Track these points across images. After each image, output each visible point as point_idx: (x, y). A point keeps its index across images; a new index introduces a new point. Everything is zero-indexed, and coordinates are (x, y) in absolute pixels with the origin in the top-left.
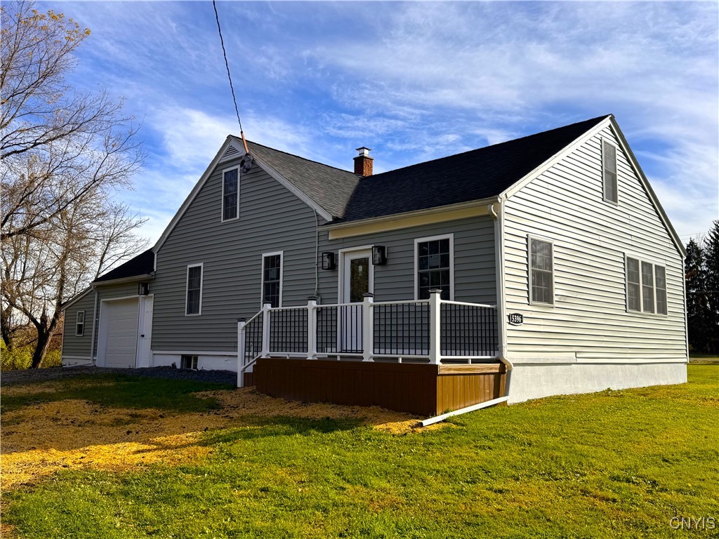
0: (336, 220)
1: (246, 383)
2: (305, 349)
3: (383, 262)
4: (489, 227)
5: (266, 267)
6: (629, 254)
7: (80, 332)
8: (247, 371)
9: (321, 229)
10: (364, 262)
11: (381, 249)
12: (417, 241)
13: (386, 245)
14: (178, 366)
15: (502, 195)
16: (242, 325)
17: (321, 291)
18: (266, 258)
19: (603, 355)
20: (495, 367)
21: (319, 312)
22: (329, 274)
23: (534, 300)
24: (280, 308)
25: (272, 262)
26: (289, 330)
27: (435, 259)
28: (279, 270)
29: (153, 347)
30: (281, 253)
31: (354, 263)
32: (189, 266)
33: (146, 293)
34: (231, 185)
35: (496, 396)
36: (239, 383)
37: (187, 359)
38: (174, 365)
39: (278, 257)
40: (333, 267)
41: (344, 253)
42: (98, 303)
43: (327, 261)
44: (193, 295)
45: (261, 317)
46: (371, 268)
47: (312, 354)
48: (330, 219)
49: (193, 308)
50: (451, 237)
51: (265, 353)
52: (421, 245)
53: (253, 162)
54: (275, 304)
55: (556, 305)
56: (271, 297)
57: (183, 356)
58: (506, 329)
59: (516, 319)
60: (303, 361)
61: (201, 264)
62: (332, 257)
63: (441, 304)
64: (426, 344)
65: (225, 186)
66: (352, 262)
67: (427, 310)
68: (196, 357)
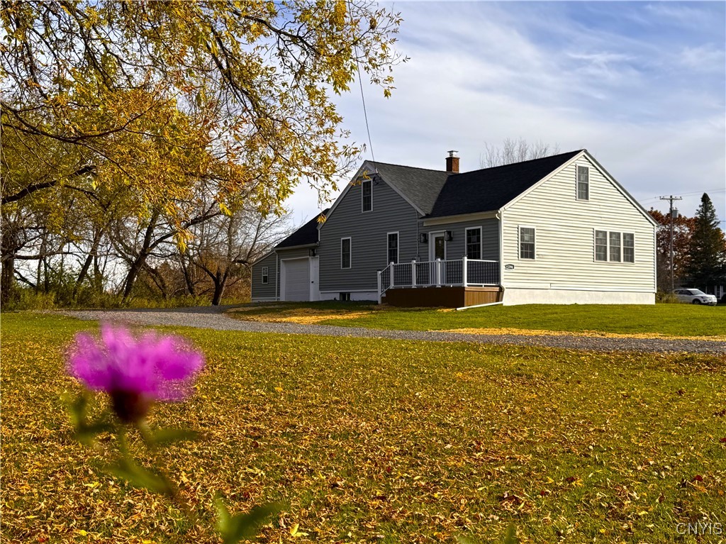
0: (428, 216)
1: (382, 302)
2: (411, 283)
3: (450, 239)
4: (496, 223)
5: (389, 240)
6: (597, 228)
7: (265, 281)
8: (383, 296)
9: (419, 220)
10: (442, 239)
11: (449, 233)
12: (467, 229)
13: (452, 230)
14: (338, 299)
15: (502, 209)
16: (380, 272)
17: (420, 254)
18: (389, 235)
19: (572, 286)
20: (497, 289)
21: (417, 265)
22: (425, 245)
23: (522, 257)
24: (398, 264)
25: (393, 238)
26: (403, 273)
27: (474, 238)
28: (397, 242)
29: (320, 289)
30: (398, 232)
31: (437, 239)
32: (342, 239)
33: (314, 255)
34: (367, 190)
35: (497, 301)
36: (379, 302)
37: (343, 295)
38: (335, 299)
39: (397, 234)
40: (426, 241)
41: (432, 234)
42: (279, 262)
43: (422, 238)
44: (346, 256)
45: (389, 268)
46: (445, 242)
47: (414, 285)
48: (424, 215)
49: (346, 264)
50: (481, 227)
51: (392, 286)
52: (468, 231)
53: (381, 179)
54: (396, 262)
55: (536, 259)
56: (393, 257)
57: (340, 293)
58: (504, 272)
59: (510, 267)
60: (411, 289)
61: (350, 238)
62: (425, 235)
63: (468, 262)
64: (461, 280)
65: (364, 191)
66: (436, 238)
67: (461, 264)
68: (349, 294)
